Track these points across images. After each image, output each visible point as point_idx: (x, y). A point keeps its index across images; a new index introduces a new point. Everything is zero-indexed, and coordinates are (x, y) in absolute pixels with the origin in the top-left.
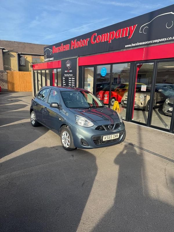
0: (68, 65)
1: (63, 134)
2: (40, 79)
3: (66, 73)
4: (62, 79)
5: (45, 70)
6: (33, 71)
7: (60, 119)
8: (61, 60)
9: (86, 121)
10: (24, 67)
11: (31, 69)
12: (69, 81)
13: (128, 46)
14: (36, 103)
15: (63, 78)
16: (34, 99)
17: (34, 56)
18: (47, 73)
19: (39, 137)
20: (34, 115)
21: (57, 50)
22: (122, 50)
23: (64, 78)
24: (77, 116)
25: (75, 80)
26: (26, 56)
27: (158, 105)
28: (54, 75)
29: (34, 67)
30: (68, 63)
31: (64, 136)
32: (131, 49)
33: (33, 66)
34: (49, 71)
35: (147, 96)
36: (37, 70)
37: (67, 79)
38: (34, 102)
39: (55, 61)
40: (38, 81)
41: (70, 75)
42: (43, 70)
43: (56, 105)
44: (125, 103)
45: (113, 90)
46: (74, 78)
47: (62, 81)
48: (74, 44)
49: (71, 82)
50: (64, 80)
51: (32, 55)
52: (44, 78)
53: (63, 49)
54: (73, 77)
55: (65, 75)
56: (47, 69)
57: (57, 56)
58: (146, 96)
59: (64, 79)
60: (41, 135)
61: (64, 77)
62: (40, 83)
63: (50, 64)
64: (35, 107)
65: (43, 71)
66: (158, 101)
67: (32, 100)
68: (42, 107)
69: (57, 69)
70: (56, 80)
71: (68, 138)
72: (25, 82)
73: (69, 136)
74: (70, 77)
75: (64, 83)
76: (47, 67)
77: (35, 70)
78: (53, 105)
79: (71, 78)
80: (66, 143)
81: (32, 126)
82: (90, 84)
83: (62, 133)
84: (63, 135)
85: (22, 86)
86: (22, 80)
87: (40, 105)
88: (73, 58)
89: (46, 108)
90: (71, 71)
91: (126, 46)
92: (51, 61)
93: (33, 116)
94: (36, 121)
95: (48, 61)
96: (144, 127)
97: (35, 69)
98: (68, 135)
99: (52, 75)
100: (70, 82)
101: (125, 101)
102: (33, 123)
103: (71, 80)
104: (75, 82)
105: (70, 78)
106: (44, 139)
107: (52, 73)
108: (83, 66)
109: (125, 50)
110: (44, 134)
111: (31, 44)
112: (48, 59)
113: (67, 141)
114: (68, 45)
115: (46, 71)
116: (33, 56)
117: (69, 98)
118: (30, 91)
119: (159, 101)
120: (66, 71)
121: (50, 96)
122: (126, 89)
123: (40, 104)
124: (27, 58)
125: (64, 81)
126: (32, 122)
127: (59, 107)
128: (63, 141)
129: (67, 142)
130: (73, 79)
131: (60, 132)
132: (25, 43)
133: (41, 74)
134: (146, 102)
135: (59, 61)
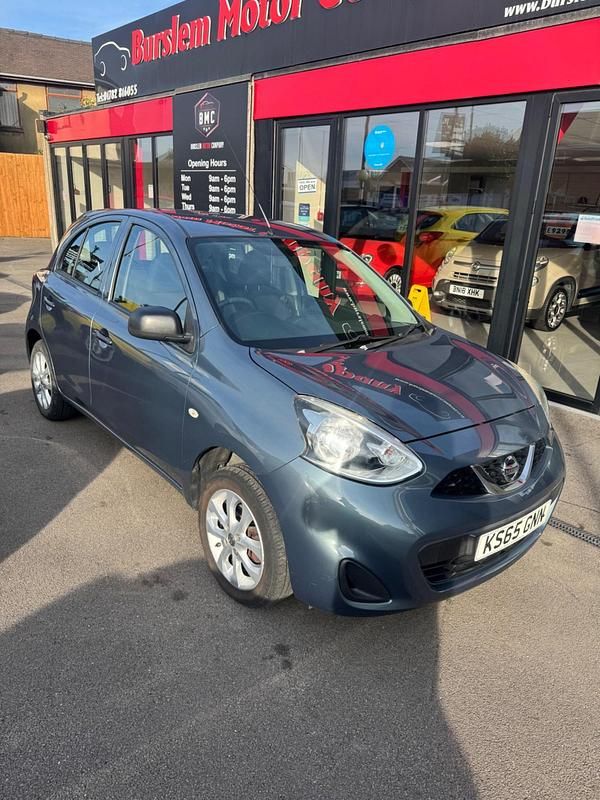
0: (206, 118)
1: (217, 501)
2: (79, 184)
3: (197, 156)
4: (178, 184)
5: (102, 141)
6: (52, 151)
7: (193, 413)
8: (171, 93)
9: (370, 438)
10: (18, 138)
11: (42, 140)
12: (212, 189)
13: (520, 9)
14: (50, 299)
15: (184, 178)
16: (42, 279)
17: (54, 89)
18: (112, 162)
19: (73, 494)
20: (43, 360)
21: (151, 48)
22: (484, 34)
23: (188, 179)
24: (308, 406)
25: (240, 185)
26: (22, 89)
27: (583, 301)
28: (141, 169)
29: (53, 131)
30: (205, 108)
31: (223, 516)
32: (540, 24)
33: (48, 128)
34: (121, 152)
35: (550, 262)
36: (68, 144)
37: (200, 183)
38: (46, 291)
39: (145, 99)
40: (73, 192)
41: (214, 163)
42: (93, 141)
43: (165, 324)
44: (451, 292)
45: (394, 237)
46: (233, 179)
47: (178, 191)
48: (234, 15)
49: (221, 194)
50: (187, 188)
51: (46, 84)
52: (96, 181)
53: (180, 44)
54: (230, 175)
55: (193, 164)
56: (110, 139)
57: (154, 77)
58: (545, 266)
59: (186, 183)
60: (86, 480)
61: (187, 174)
62: (80, 200)
63: (121, 115)
64: (46, 322)
65: (94, 152)
66: (586, 287)
67: (36, 280)
68: (84, 321)
69: (154, 135)
70: (151, 188)
71: (251, 535)
72: (23, 197)
73: (252, 524)
74: (214, 174)
75: (188, 202)
76: (111, 127)
77: (60, 144)
78: (150, 323)
79: (221, 175)
80: (238, 564)
81: (38, 414)
82: (308, 205)
83: (208, 499)
84: (214, 510)
85: (9, 213)
86: (8, 189)
87: (75, 312)
88: (230, 81)
89: (105, 332)
90: (221, 145)
91: (508, 12)
92: (126, 102)
93: (40, 364)
94: (54, 393)
95: (113, 101)
96: (581, 418)
97: (57, 138)
98: (248, 514)
99: (134, 169)
100: (214, 194)
101: (452, 287)
102: (46, 400)
103: (221, 184)
104: (240, 196)
105: (212, 179)
106: (103, 504)
107: (134, 164)
108: (276, 119)
109: (500, 32)
110: (100, 470)
111: (40, 37)
112: (111, 94)
113: (243, 554)
114: (206, 21)
115: (107, 146)
116: (52, 89)
117: (221, 272)
118: (42, 234)
119: (588, 284)
120: (193, 147)
121: (129, 262)
122: (442, 233)
123: (76, 308)
124: (25, 95)
125: (188, 193)
126: (39, 396)
127: (182, 338)
128: (213, 540)
129: (240, 558)
130: (228, 179)
131: (194, 487)
132: (13, 32)
133: (87, 163)
134: (543, 292)
135: (162, 101)
